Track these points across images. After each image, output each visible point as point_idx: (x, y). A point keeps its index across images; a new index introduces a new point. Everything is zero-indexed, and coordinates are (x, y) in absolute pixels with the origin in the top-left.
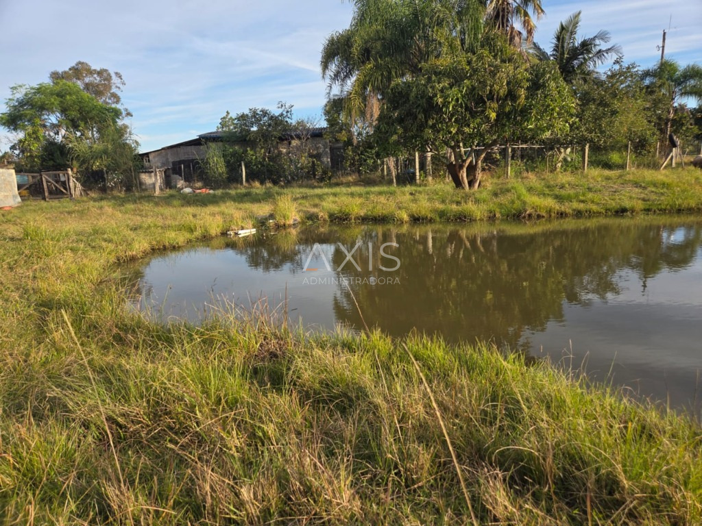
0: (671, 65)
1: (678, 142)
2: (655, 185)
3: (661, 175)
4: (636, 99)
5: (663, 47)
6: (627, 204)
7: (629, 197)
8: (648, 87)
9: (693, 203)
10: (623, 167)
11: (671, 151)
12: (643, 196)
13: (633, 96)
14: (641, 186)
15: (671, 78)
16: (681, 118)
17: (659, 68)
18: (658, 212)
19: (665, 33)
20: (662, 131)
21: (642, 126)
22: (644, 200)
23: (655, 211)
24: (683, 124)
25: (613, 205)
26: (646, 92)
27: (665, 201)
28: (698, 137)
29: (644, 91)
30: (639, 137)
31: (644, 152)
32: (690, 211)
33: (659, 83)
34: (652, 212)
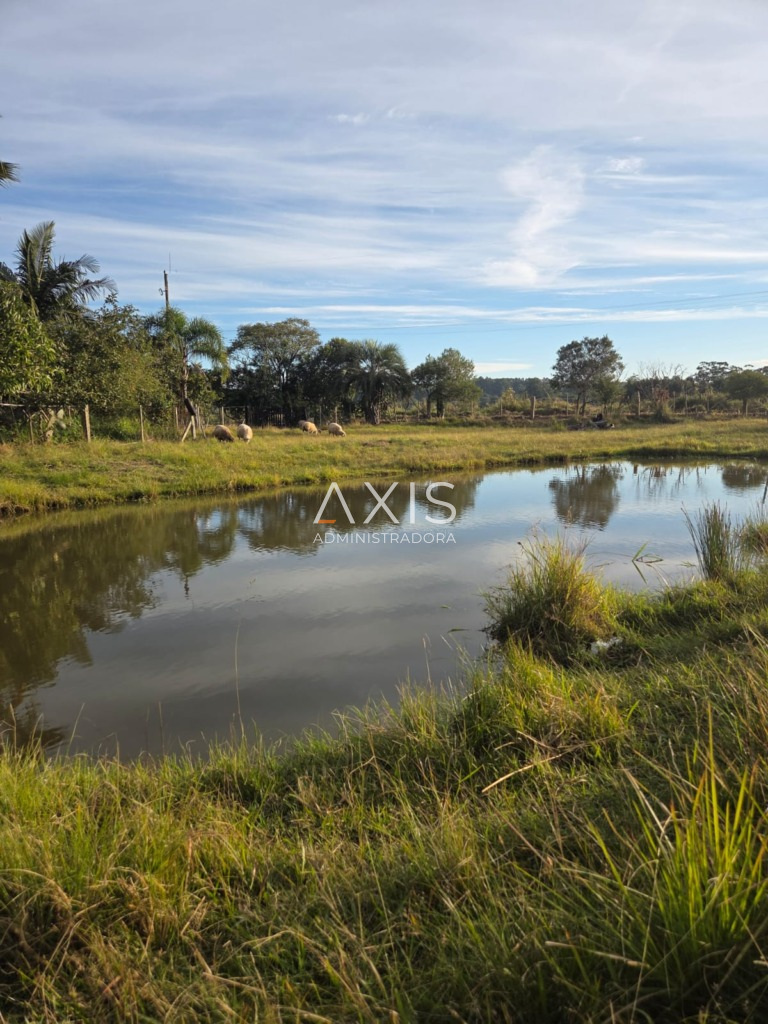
0: (178, 315)
1: (197, 411)
2: (173, 462)
3: (179, 449)
4: (142, 352)
5: (166, 291)
6: (141, 486)
7: (143, 479)
8: (154, 338)
9: (214, 482)
10: (137, 437)
11: (190, 419)
12: (160, 475)
13: (138, 348)
14: (157, 463)
15: (178, 331)
16: (197, 380)
17: (165, 316)
18: (178, 495)
19: (166, 275)
20: (179, 395)
21: (154, 386)
22: (160, 480)
23: (174, 494)
24: (199, 388)
25: (125, 488)
26: (154, 343)
27: (184, 481)
28: (217, 404)
29: (151, 342)
30: (152, 401)
31: (160, 420)
32: (212, 492)
33: (167, 335)
34: (172, 496)
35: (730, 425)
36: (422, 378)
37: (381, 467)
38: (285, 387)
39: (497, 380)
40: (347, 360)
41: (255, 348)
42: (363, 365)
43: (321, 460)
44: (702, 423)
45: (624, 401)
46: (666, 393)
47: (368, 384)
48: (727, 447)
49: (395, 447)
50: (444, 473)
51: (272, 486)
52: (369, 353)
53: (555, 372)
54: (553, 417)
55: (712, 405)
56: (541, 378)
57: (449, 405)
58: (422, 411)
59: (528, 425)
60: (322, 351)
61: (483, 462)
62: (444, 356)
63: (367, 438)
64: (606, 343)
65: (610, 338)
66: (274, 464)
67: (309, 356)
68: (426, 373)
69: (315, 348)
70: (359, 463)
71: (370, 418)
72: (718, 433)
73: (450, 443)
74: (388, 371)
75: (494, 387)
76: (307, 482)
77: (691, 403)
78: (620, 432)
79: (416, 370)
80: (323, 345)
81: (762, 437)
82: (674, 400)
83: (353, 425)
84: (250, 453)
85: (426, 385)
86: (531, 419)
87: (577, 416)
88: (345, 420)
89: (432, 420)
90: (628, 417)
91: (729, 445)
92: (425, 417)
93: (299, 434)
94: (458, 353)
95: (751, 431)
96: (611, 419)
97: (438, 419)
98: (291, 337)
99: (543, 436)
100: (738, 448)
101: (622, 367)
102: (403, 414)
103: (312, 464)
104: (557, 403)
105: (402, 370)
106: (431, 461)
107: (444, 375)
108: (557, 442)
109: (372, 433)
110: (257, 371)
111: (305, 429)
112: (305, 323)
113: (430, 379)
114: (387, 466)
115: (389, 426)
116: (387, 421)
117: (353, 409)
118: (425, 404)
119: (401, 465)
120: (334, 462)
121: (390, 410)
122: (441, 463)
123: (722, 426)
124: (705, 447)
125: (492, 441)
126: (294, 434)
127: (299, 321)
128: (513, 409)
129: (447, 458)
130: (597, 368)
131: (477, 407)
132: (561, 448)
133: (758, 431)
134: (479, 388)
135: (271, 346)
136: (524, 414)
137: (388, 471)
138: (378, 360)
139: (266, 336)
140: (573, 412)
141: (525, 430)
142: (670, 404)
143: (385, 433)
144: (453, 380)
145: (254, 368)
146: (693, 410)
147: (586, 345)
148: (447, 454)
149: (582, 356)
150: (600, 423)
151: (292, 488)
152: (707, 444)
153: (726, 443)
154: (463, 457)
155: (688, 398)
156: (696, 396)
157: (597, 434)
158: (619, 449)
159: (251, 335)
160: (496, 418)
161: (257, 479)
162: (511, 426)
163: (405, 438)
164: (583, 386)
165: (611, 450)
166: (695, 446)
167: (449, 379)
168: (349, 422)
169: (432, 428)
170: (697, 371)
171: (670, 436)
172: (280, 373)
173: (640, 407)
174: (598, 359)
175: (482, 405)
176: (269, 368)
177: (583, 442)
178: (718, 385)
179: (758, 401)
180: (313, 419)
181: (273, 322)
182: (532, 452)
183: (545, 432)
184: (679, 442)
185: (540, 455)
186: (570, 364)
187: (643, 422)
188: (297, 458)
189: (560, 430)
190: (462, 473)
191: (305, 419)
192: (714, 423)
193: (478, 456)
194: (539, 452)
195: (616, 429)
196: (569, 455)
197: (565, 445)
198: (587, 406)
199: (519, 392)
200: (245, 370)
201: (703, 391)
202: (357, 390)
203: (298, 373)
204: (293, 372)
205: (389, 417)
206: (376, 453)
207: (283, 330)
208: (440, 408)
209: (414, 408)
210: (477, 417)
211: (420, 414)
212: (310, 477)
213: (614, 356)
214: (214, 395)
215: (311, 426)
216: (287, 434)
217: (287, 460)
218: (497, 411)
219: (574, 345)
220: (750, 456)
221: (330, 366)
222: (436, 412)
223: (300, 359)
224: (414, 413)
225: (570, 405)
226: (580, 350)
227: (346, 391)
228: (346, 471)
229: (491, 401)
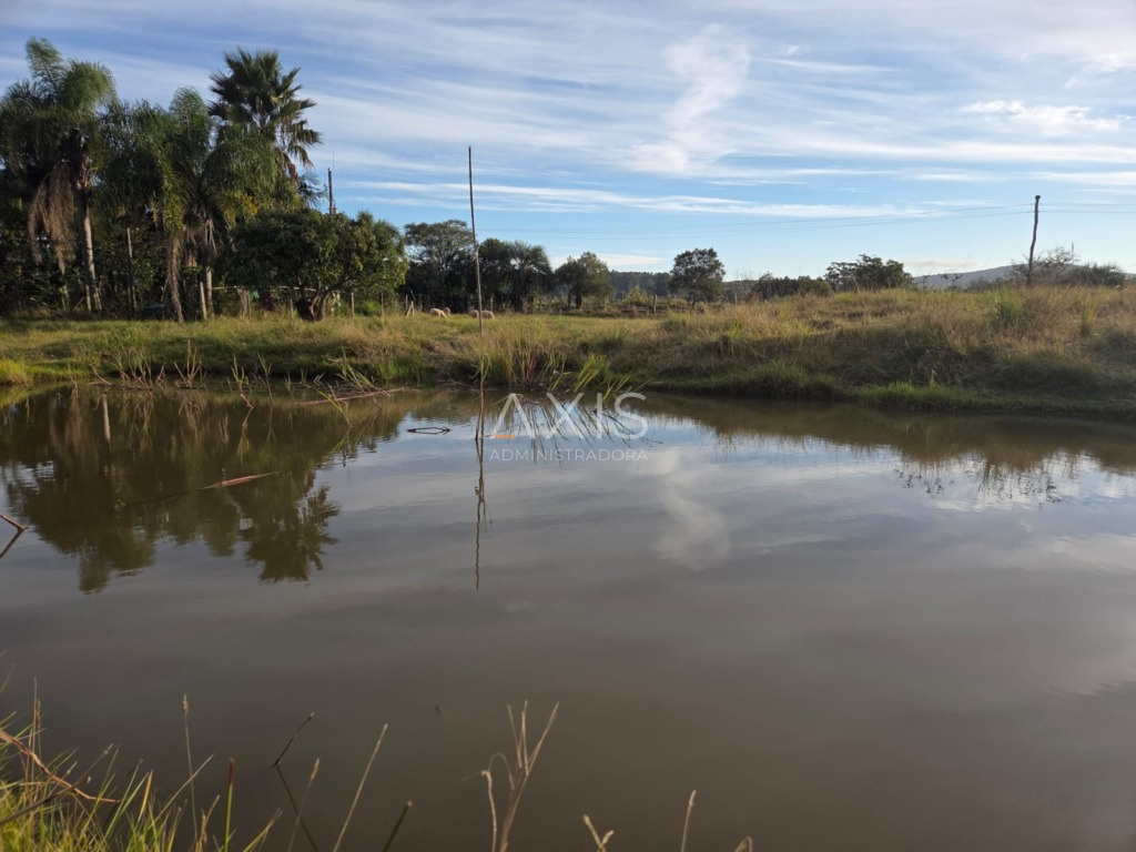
19: (330, 173)
36: (564, 276)
40: (500, 258)
41: (422, 245)
42: (513, 262)
47: (519, 279)
52: (519, 252)
57: (585, 300)
58: (564, 304)
60: (478, 249)
62: (583, 258)
64: (712, 253)
65: (715, 250)
67: (467, 252)
68: (567, 272)
69: (472, 246)
71: (518, 308)
74: (535, 269)
79: (559, 269)
80: (480, 244)
83: (505, 313)
85: (568, 282)
86: (652, 313)
88: (498, 309)
89: (572, 311)
92: (566, 308)
94: (594, 256)
97: (577, 311)
98: (453, 236)
101: (723, 273)
102: (547, 305)
104: (676, 300)
105: (547, 268)
107: (583, 274)
110: (423, 264)
112: (463, 224)
113: (570, 277)
115: (536, 316)
116: (534, 311)
117: (505, 300)
118: (567, 298)
121: (536, 302)
127: (457, 222)
128: (639, 304)
130: (704, 273)
131: (608, 301)
134: (611, 286)
135: (437, 244)
136: (647, 308)
138: (527, 258)
139: (431, 234)
144: (591, 279)
145: (419, 261)
147: (697, 254)
149: (693, 263)
159: (418, 233)
160: (625, 312)
162: (637, 318)
164: (693, 287)
167: (587, 277)
168: (502, 311)
172: (440, 266)
174: (706, 266)
175: (612, 301)
176: (434, 263)
180: (474, 306)
186: (684, 269)
200: (411, 263)
202: (509, 284)
203: (456, 267)
205: (535, 308)
207: (445, 229)
208: (579, 302)
209: (557, 301)
210: (609, 310)
211: (562, 306)
213: (718, 264)
218: (625, 306)
219: (688, 254)
221: (484, 262)
222: (575, 305)
223: (459, 255)
224: (556, 305)
225: (686, 302)
226: (692, 258)
227: (499, 284)
229: (620, 296)
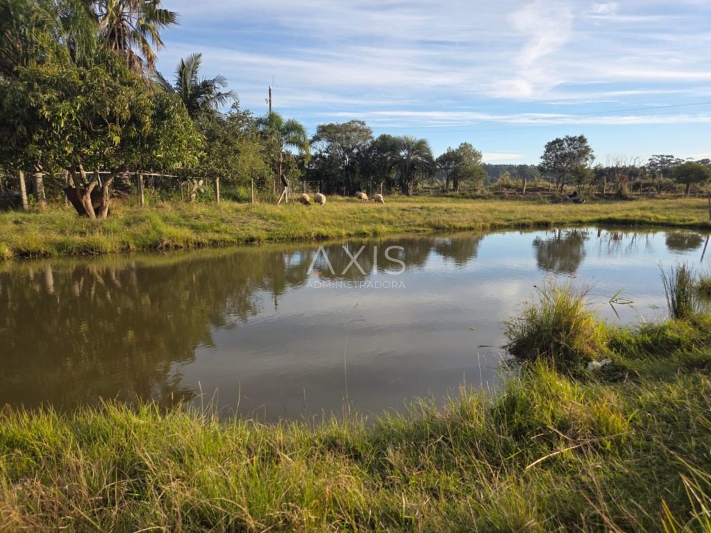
0: (277, 117)
1: (288, 181)
2: (274, 218)
3: (278, 209)
4: (254, 142)
5: (270, 101)
6: (254, 234)
7: (255, 228)
8: (262, 133)
9: (301, 233)
10: (249, 200)
11: (284, 189)
12: (265, 227)
13: (251, 139)
14: (263, 218)
15: (278, 128)
16: (288, 162)
17: (269, 118)
18: (278, 240)
19: (270, 90)
20: (276, 172)
21: (261, 166)
22: (267, 230)
23: (276, 240)
24: (290, 168)
25: (243, 234)
26: (261, 137)
27: (282, 231)
28: (301, 179)
29: (259, 136)
30: (259, 175)
31: (264, 189)
32: (300, 239)
33: (270, 131)
34: (274, 241)
35: (676, 203)
36: (443, 164)
37: (415, 226)
38: (347, 168)
39: (496, 166)
40: (391, 150)
41: (328, 141)
42: (402, 154)
43: (373, 220)
44: (655, 200)
45: (592, 183)
46: (626, 177)
47: (405, 166)
48: (674, 220)
49: (425, 212)
50: (460, 231)
51: (340, 237)
52: (407, 145)
53: (542, 161)
54: (539, 193)
55: (660, 188)
56: (529, 165)
57: (462, 183)
58: (442, 187)
59: (520, 199)
60: (374, 143)
61: (488, 225)
62: (460, 148)
63: (405, 205)
64: (582, 140)
65: (585, 137)
66: (341, 221)
67: (365, 146)
68: (447, 160)
69: (369, 141)
70: (400, 223)
71: (405, 191)
72: (667, 208)
73: (463, 211)
74: (420, 158)
75: (495, 170)
76: (364, 235)
77: (645, 185)
78: (590, 206)
79: (440, 158)
80: (375, 139)
81: (702, 212)
82: (632, 183)
83: (393, 195)
84: (324, 213)
85: (446, 169)
86: (522, 194)
87: (557, 194)
88: (387, 193)
89: (449, 193)
90: (596, 195)
91: (677, 218)
92: (444, 191)
93: (356, 201)
94: (471, 146)
95: (692, 208)
96: (583, 196)
97: (454, 193)
98: (353, 133)
99: (533, 207)
100: (684, 221)
101: (593, 158)
102: (428, 188)
103: (368, 222)
104: (542, 183)
105: (429, 158)
106: (451, 223)
107: (460, 161)
108: (543, 212)
109: (407, 201)
110: (329, 156)
111: (360, 198)
112: (363, 123)
113: (449, 164)
114: (419, 225)
115: (420, 197)
116: (417, 193)
117: (394, 184)
118: (445, 181)
119: (430, 225)
120: (382, 222)
121: (419, 186)
122: (458, 225)
123: (670, 203)
124: (657, 219)
125: (495, 210)
126: (352, 201)
127: (359, 122)
128: (508, 187)
129: (463, 222)
130: (574, 158)
131: (482, 185)
132: (547, 216)
133: (698, 207)
134: (485, 172)
135: (339, 140)
136: (517, 191)
137: (420, 229)
138: (413, 150)
139: (336, 132)
140: (554, 190)
141: (518, 202)
142: (629, 186)
143: (416, 202)
144: (467, 165)
145: (327, 155)
146: (647, 191)
147: (567, 141)
148: (462, 219)
149: (563, 149)
150: (575, 198)
151: (353, 239)
152: (659, 217)
153: (675, 216)
154: (474, 221)
155: (643, 181)
156: (650, 181)
157: (573, 207)
158: (590, 218)
159: (326, 132)
160: (497, 194)
161: (330, 231)
162: (507, 200)
163: (432, 206)
164: (562, 171)
165: (584, 219)
166: (650, 218)
167: (463, 164)
168: (390, 193)
169: (449, 199)
170: (649, 162)
171: (629, 210)
172: (344, 158)
173: (605, 188)
174: (575, 152)
175: (486, 184)
176: (337, 155)
177: (563, 212)
178: (666, 172)
179: (698, 185)
180: (365, 191)
181: (341, 123)
182: (524, 218)
183: (533, 204)
184: (636, 214)
185: (531, 221)
186: (554, 155)
187: (607, 199)
188: (357, 218)
189: (545, 203)
190: (472, 232)
191: (360, 191)
192: (663, 201)
193: (485, 220)
194: (530, 218)
195: (586, 203)
196: (553, 221)
197: (549, 214)
198: (565, 186)
199: (513, 175)
200: (320, 156)
201: (654, 177)
202: (397, 171)
203: (356, 159)
204: (353, 158)
205: (418, 191)
206: (412, 216)
207: (348, 128)
208: (456, 185)
209: (436, 185)
210: (482, 192)
211: (441, 189)
212: (366, 231)
213: (587, 150)
214: (299, 173)
215: (364, 196)
216: (348, 201)
217: (350, 219)
218: (496, 188)
219: (558, 141)
220: (693, 227)
221: (379, 154)
222: (452, 188)
223: (358, 149)
224: (436, 188)
225: (552, 185)
226: (562, 144)
227: (389, 172)
228: (390, 229)
229: (493, 181)
